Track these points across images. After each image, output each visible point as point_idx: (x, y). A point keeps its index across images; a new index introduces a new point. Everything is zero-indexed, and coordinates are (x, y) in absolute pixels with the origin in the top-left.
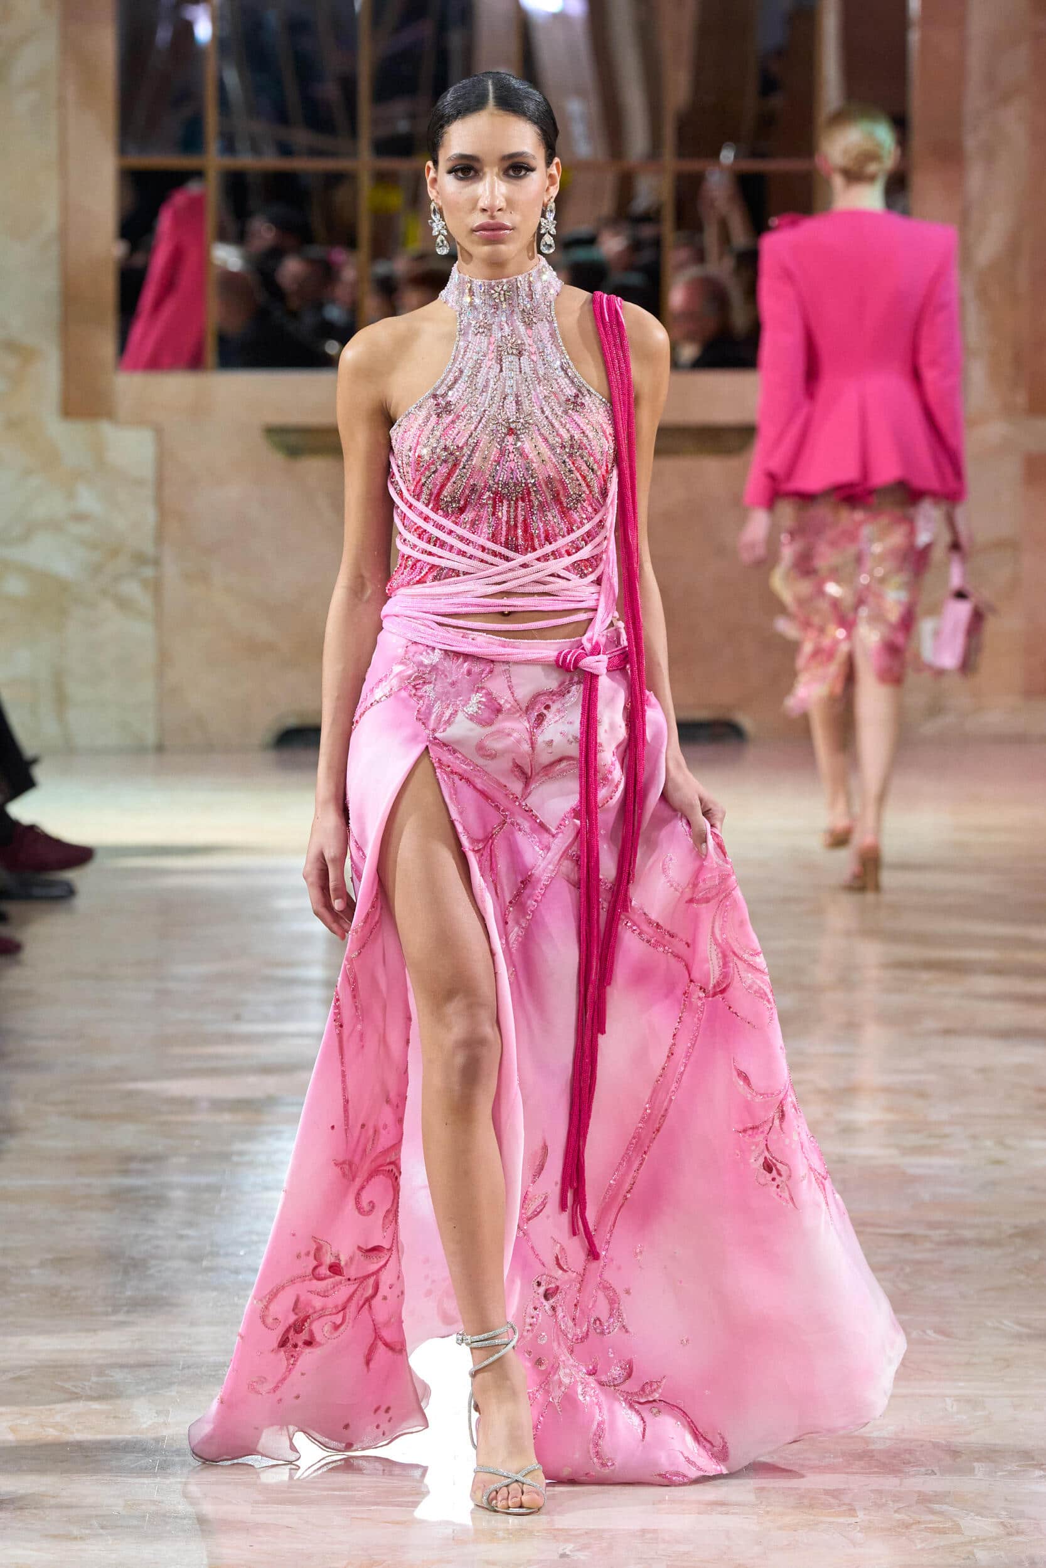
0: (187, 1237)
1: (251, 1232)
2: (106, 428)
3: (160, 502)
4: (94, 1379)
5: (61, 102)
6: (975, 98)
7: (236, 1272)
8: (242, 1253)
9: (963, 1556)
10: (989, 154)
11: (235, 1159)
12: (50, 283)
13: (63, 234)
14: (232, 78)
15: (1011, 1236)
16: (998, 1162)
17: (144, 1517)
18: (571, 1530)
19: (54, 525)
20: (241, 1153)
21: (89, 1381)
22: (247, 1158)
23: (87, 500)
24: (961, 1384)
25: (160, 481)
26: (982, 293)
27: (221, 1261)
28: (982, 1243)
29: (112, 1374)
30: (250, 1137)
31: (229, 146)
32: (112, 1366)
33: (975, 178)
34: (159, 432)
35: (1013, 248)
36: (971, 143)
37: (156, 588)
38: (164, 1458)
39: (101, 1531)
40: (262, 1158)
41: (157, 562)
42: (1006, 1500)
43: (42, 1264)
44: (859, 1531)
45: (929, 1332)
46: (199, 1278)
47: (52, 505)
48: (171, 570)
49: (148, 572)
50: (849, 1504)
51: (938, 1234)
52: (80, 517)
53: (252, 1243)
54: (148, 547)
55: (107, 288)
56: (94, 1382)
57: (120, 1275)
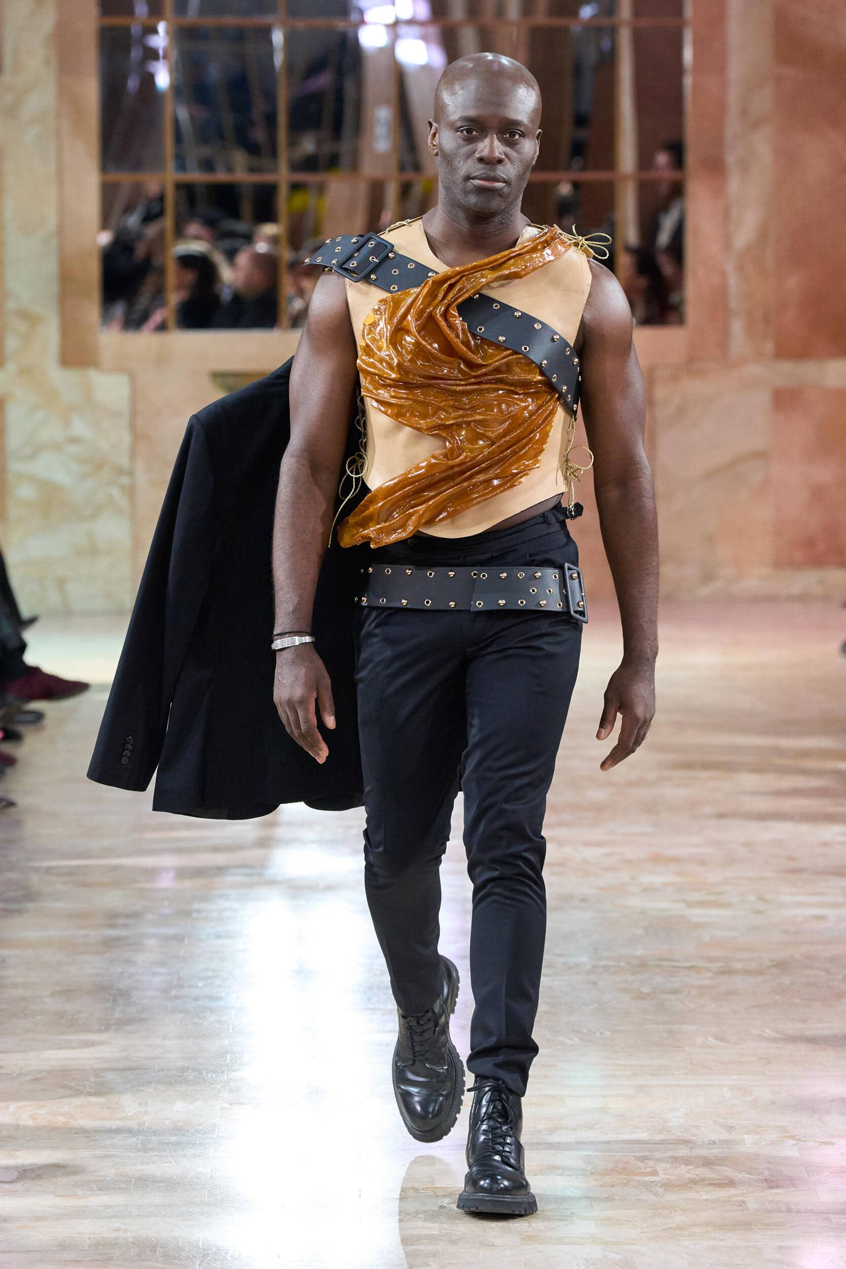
0: (161, 974)
1: (206, 970)
2: (93, 375)
3: (133, 428)
4: (92, 1079)
5: (58, 134)
6: (733, 126)
7: (197, 999)
8: (200, 985)
9: (737, 1204)
10: (744, 167)
11: (195, 915)
12: (51, 266)
13: (60, 231)
14: (183, 114)
15: (769, 967)
16: (759, 912)
17: (131, 1181)
18: (448, 1188)
19: (56, 447)
20: (199, 911)
21: (89, 1081)
22: (203, 915)
23: (80, 428)
24: (734, 1077)
25: (134, 413)
26: (740, 269)
27: (185, 991)
28: (748, 972)
29: (106, 1076)
30: (205, 899)
31: (182, 166)
32: (105, 1070)
33: (734, 184)
34: (132, 377)
35: (763, 236)
36: (731, 159)
37: (131, 492)
38: (144, 1138)
39: (99, 1192)
40: (215, 915)
41: (131, 473)
42: (769, 1162)
43: (53, 995)
44: (660, 1187)
45: (710, 1039)
46: (169, 1004)
47: (53, 431)
48: (142, 478)
49: (125, 480)
50: (653, 1167)
51: (714, 966)
52: (74, 440)
53: (208, 978)
54: (125, 462)
55: (93, 271)
56: (92, 1082)
57: (111, 1002)
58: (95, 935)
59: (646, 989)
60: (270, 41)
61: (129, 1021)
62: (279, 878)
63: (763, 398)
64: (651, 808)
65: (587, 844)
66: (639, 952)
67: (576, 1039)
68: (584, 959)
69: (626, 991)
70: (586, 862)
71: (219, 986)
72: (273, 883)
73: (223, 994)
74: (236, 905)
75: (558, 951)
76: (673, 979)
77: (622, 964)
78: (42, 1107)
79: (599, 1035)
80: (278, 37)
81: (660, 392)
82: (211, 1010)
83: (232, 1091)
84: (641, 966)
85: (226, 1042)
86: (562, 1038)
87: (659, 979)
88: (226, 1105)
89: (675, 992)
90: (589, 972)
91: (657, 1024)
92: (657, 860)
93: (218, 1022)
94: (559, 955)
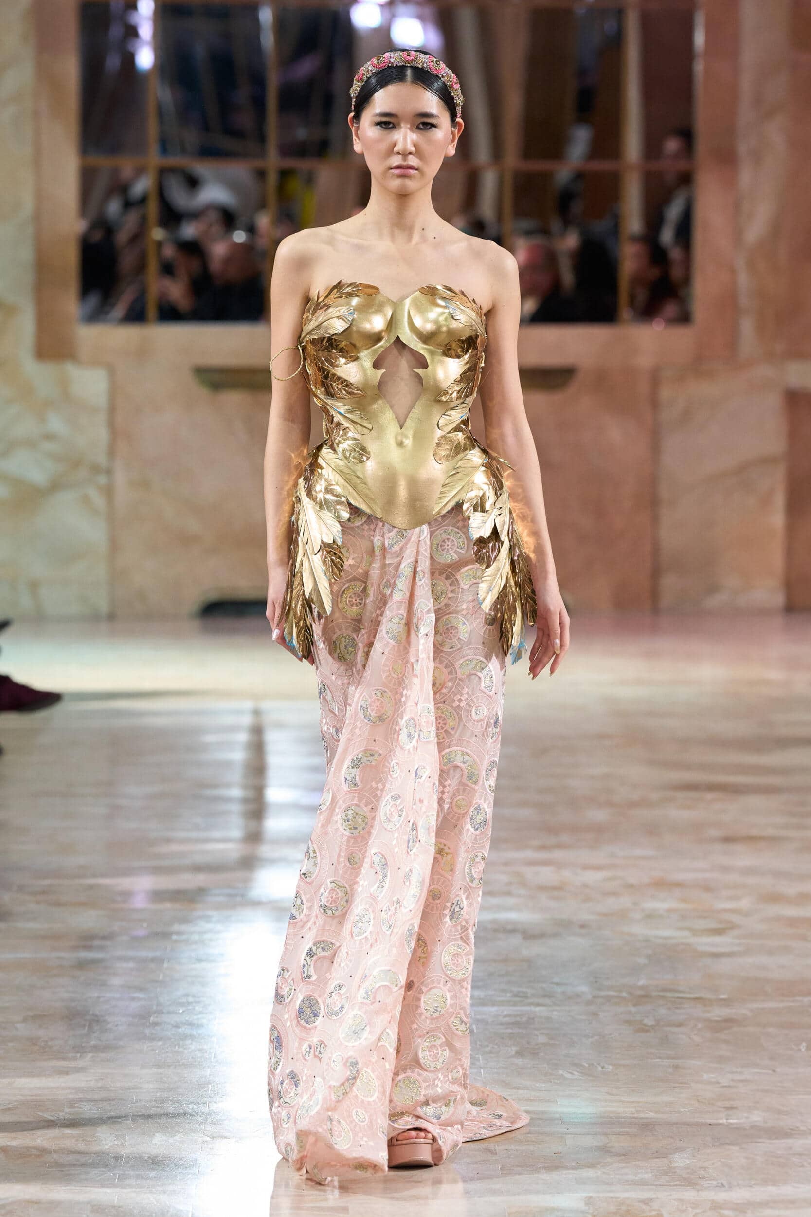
0: (139, 999)
1: (187, 995)
2: (72, 370)
3: (111, 424)
4: (67, 1110)
5: (36, 114)
6: (745, 114)
7: (177, 1026)
8: (181, 1011)
10: (757, 158)
11: (174, 937)
12: (26, 254)
13: (37, 217)
14: (167, 98)
19: (30, 444)
20: (179, 933)
21: (63, 1112)
22: (184, 937)
23: (56, 423)
25: (112, 410)
26: (751, 265)
27: (165, 1018)
29: (81, 1106)
30: (185, 920)
31: (166, 150)
32: (81, 1100)
33: (746, 176)
34: (112, 371)
35: (775, 230)
36: (743, 148)
37: (109, 492)
38: (122, 1172)
40: (196, 937)
41: (109, 472)
43: (25, 1020)
46: (147, 1031)
47: (26, 427)
48: (120, 478)
49: (102, 480)
50: (659, 1210)
52: (50, 437)
53: (189, 1003)
54: (102, 459)
55: (71, 257)
56: (66, 1113)
57: (86, 1028)
58: (70, 956)
59: (649, 1022)
60: (257, 20)
61: (105, 1048)
62: (264, 899)
63: (774, 401)
64: (652, 830)
65: (586, 867)
66: (641, 983)
67: (576, 1073)
68: (584, 988)
69: (628, 1022)
70: (585, 886)
71: (201, 1013)
72: (256, 904)
73: (205, 1021)
74: (219, 927)
75: (556, 980)
76: (678, 1011)
77: (624, 994)
78: (15, 1138)
79: (600, 1068)
80: (266, 16)
81: (665, 393)
82: (192, 1037)
83: (215, 1124)
84: (643, 997)
85: (208, 1072)
86: (561, 1072)
87: (663, 1011)
88: (208, 1139)
89: (680, 1025)
90: (589, 1003)
91: (660, 1058)
92: (661, 884)
93: (200, 1050)
94: (557, 984)
